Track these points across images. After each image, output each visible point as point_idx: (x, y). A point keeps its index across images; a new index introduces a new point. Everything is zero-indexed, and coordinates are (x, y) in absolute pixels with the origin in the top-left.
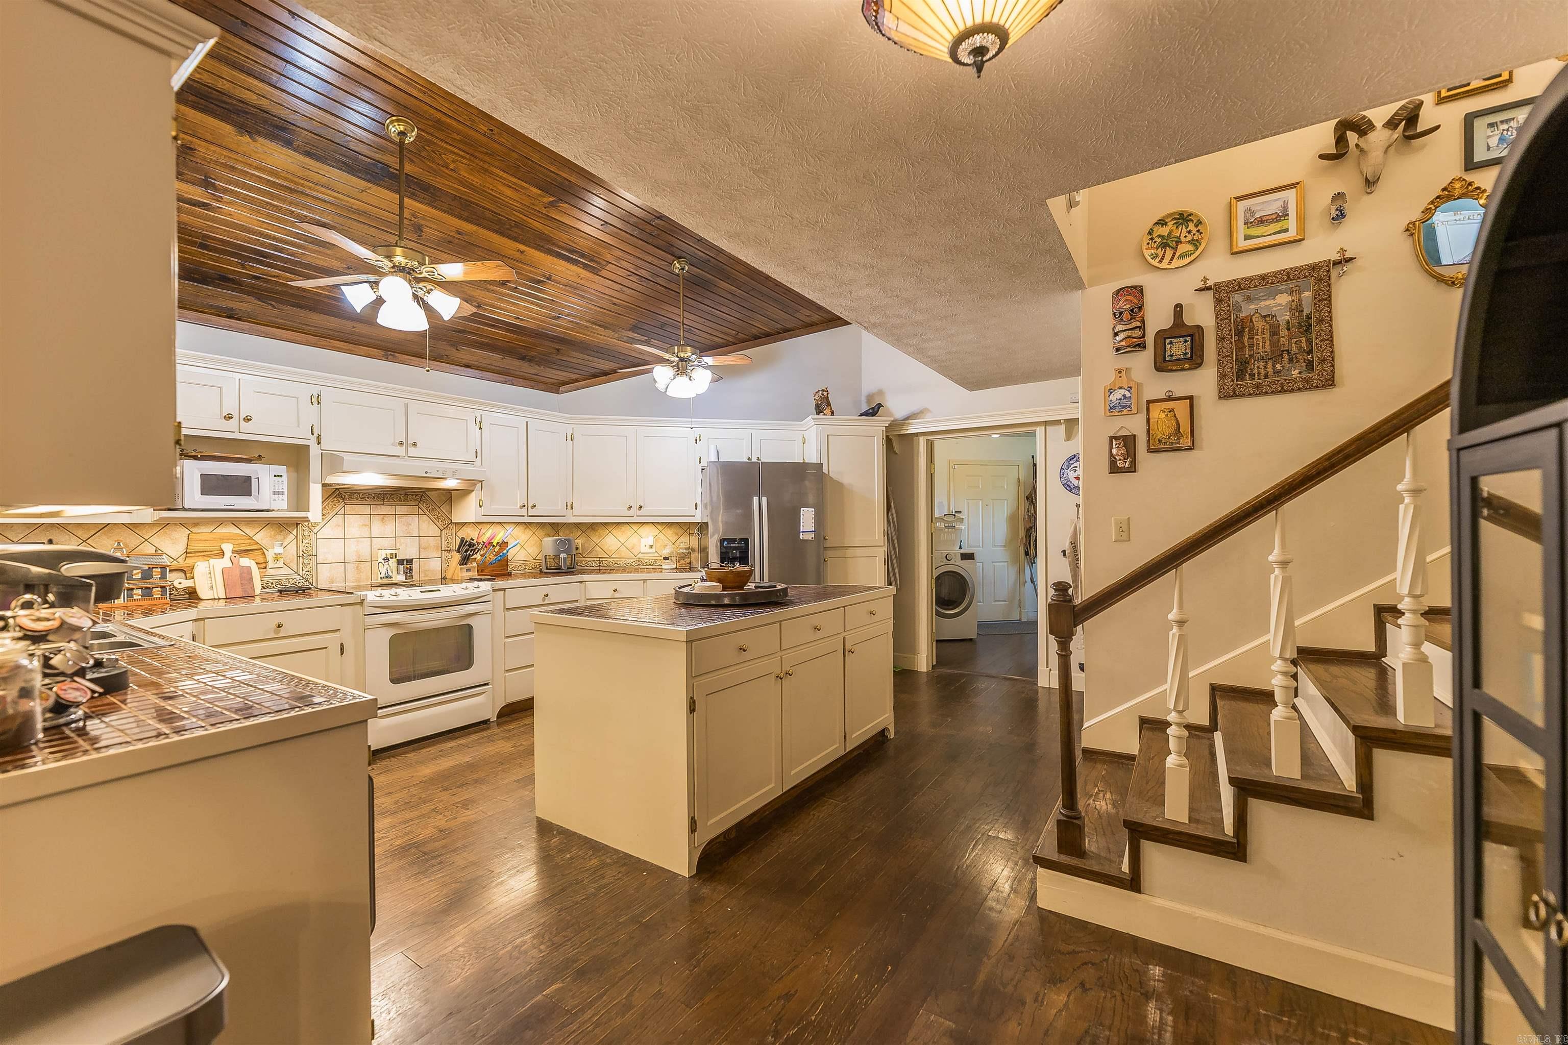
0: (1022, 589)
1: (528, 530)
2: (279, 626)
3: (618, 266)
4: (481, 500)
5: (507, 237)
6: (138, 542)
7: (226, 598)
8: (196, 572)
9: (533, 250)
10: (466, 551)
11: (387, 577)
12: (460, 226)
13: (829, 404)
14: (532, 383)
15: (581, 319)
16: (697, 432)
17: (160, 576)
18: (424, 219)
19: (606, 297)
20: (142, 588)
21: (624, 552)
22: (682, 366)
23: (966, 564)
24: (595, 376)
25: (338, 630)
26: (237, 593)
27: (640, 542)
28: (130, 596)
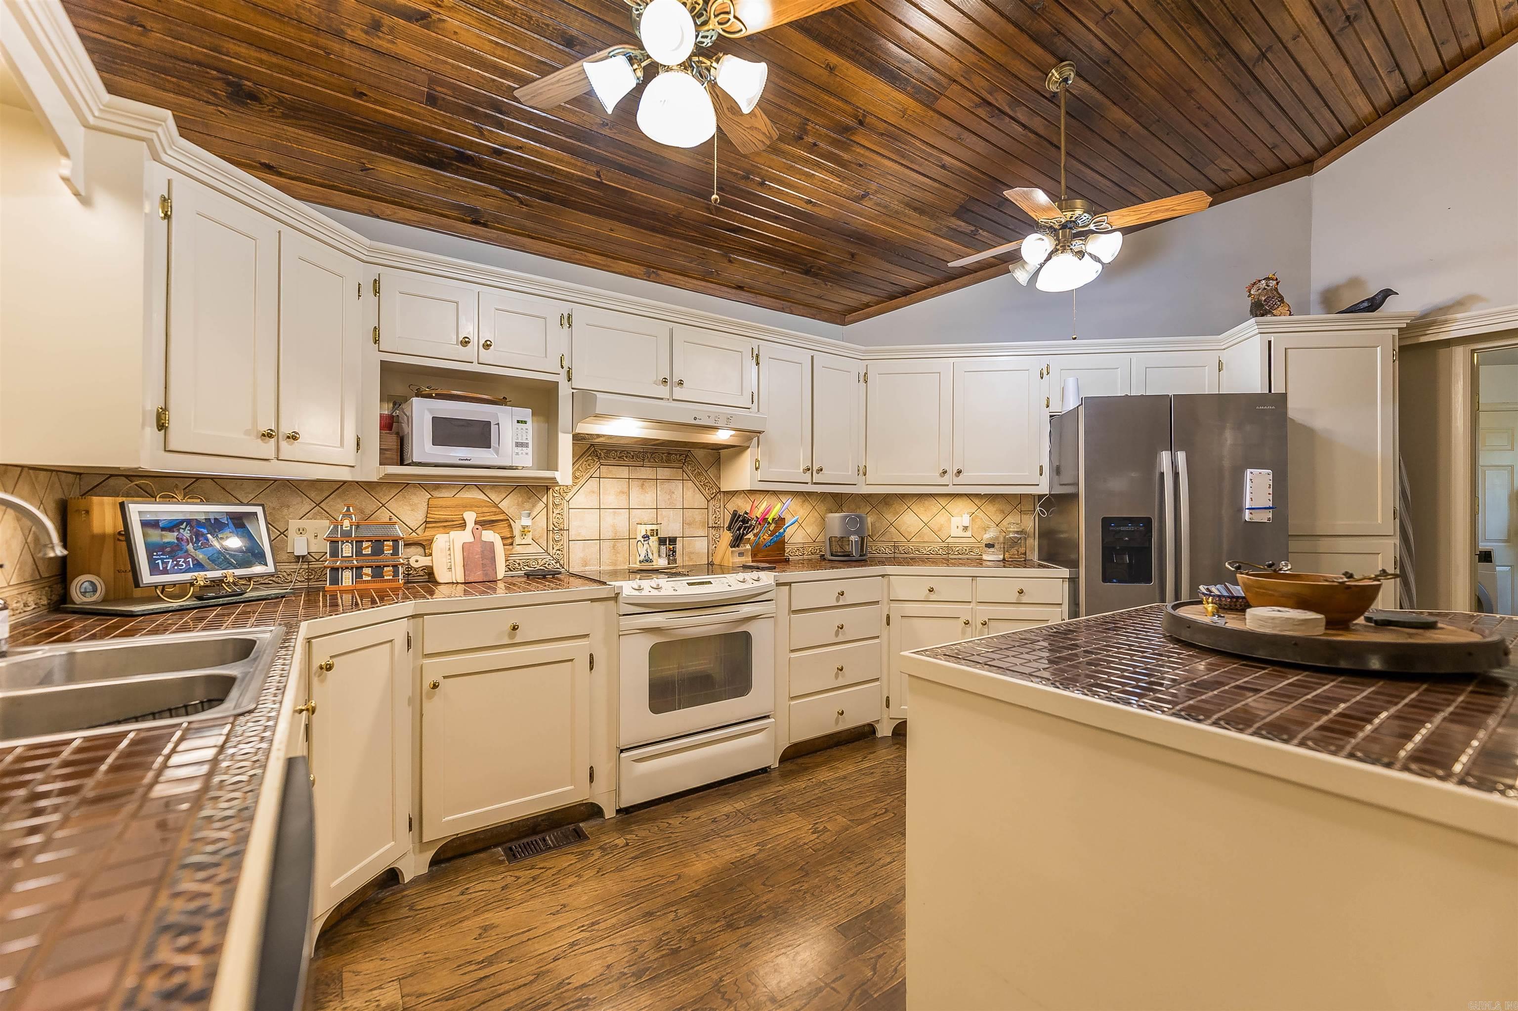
1: (809, 502)
2: (515, 628)
3: (965, 87)
4: (757, 460)
6: (374, 507)
7: (464, 583)
8: (436, 546)
9: (847, 63)
10: (739, 529)
11: (647, 561)
13: (1282, 299)
14: (814, 311)
15: (891, 198)
16: (1045, 361)
17: (391, 552)
20: (371, 567)
21: (928, 534)
22: (1064, 236)
24: (892, 297)
25: (587, 636)
26: (478, 576)
27: (949, 520)
28: (359, 576)
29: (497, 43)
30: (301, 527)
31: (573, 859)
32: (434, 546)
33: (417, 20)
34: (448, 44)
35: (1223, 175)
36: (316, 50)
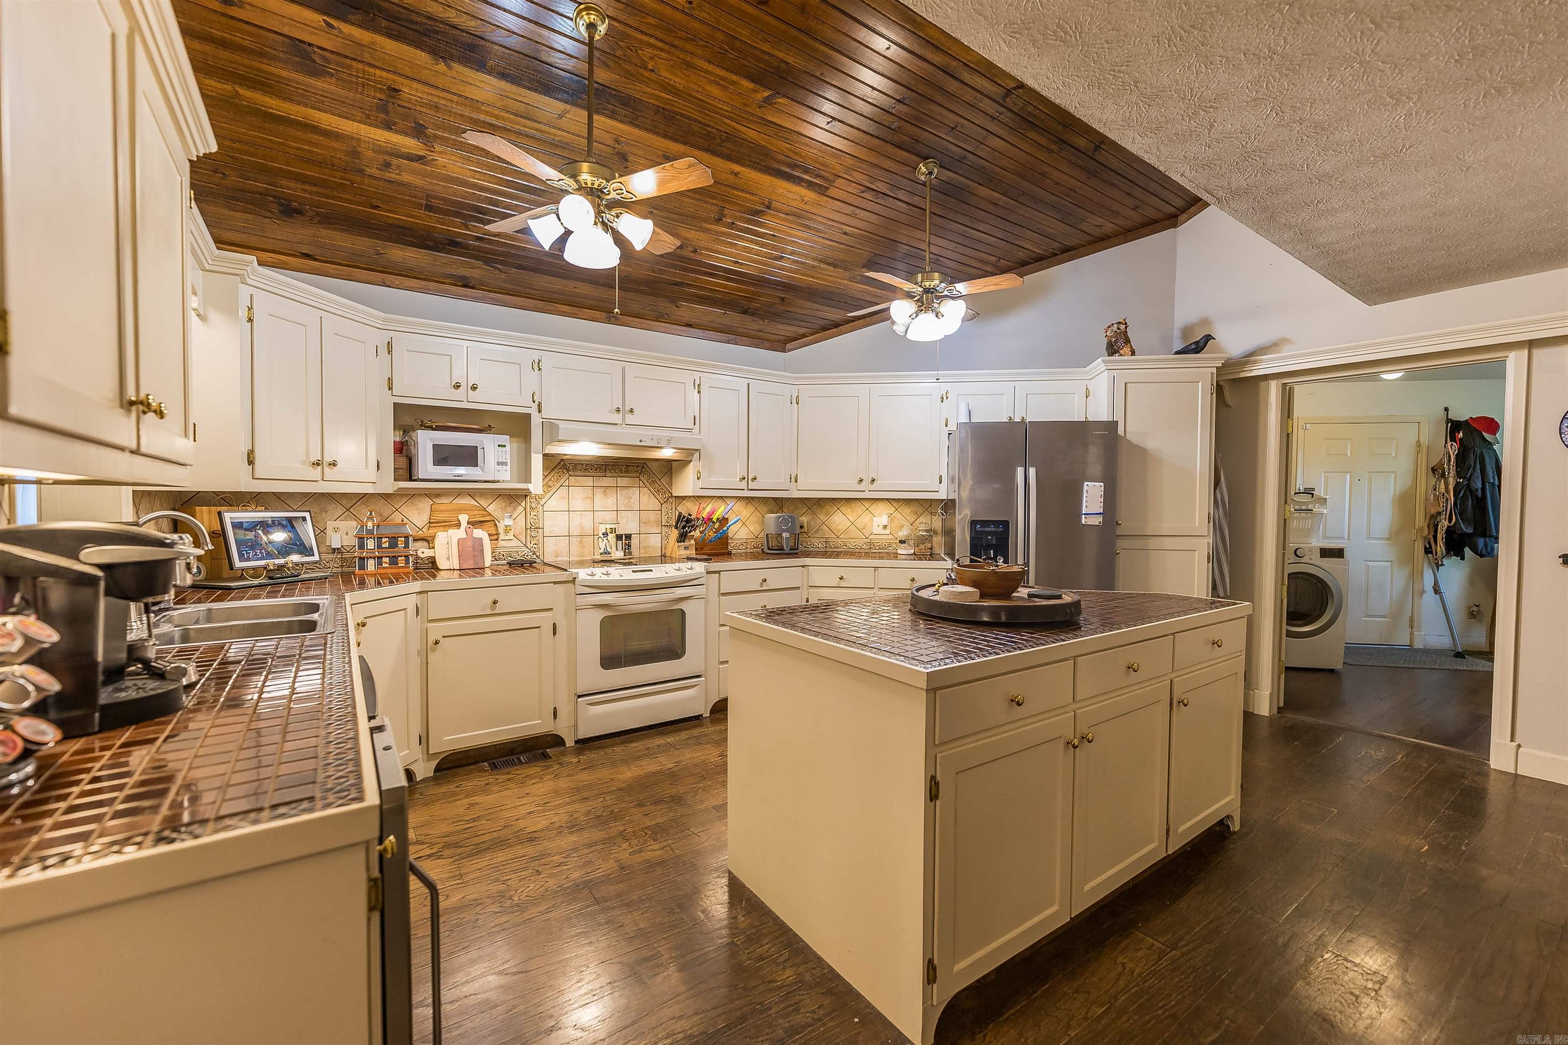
0: (1416, 603)
1: (750, 505)
2: (495, 602)
3: (849, 180)
4: (698, 472)
5: (718, 156)
6: (391, 512)
7: (460, 570)
8: (437, 542)
9: (748, 170)
10: (684, 527)
11: (606, 553)
12: (666, 148)
13: (1127, 341)
14: (756, 342)
15: (806, 257)
16: (944, 387)
17: (403, 546)
18: (628, 144)
19: (835, 224)
20: (389, 557)
21: (854, 532)
22: (927, 299)
23: (1329, 563)
24: (825, 329)
25: (551, 609)
26: (470, 564)
27: (872, 520)
28: (380, 563)
29: (476, 171)
30: (336, 526)
31: (538, 769)
32: (436, 541)
33: (417, 161)
34: (440, 173)
35: (1098, 229)
36: (344, 182)
